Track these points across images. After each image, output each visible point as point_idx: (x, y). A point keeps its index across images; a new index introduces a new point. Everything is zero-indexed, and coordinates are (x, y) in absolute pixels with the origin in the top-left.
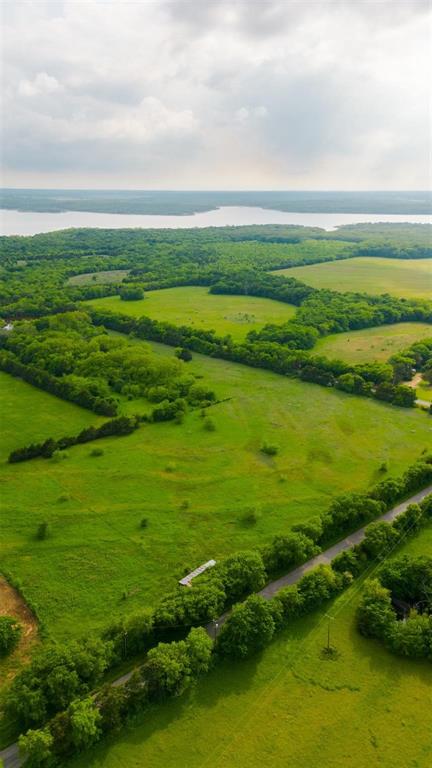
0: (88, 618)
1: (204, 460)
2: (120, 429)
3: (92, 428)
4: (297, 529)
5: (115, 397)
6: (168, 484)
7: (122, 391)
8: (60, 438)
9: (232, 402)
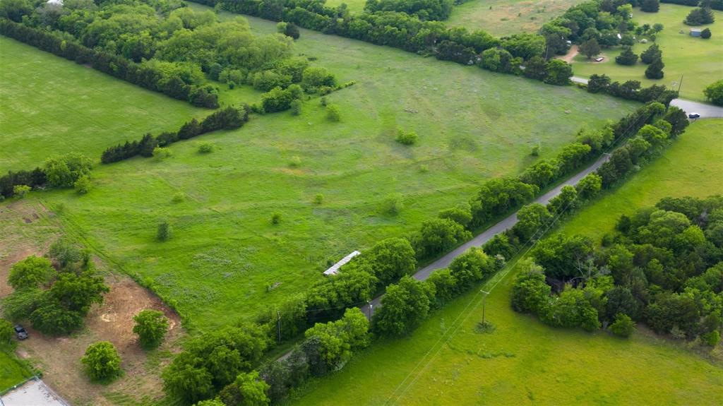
0: (232, 311)
1: (331, 154)
2: (228, 122)
3: (194, 121)
4: (444, 216)
5: (213, 85)
6: (295, 180)
7: (220, 78)
8: (160, 134)
9: (356, 88)
